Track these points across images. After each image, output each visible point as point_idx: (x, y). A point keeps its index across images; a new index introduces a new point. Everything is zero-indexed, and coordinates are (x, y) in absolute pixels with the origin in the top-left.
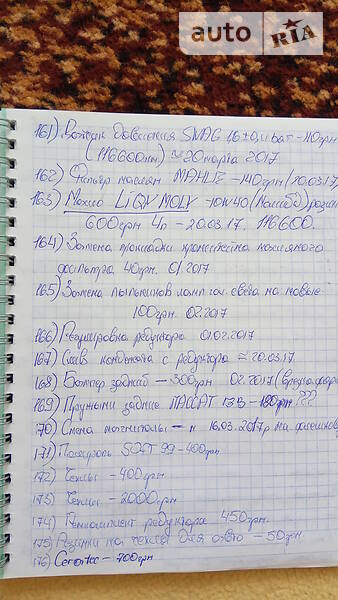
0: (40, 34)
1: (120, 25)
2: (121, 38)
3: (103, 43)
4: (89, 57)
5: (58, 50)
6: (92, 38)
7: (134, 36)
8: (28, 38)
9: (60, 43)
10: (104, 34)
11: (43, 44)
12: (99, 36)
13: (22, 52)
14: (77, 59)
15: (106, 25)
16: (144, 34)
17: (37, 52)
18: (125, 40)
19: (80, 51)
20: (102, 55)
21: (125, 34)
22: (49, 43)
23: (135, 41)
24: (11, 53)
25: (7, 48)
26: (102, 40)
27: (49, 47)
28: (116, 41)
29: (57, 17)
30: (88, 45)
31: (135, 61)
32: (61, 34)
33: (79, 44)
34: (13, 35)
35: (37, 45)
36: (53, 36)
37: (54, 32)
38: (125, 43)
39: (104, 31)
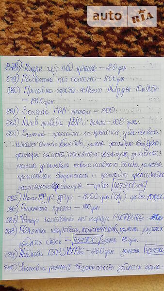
0: (106, 38)
1: (144, 34)
2: (144, 41)
3: (136, 43)
4: (129, 49)
5: (115, 46)
6: (131, 41)
7: (150, 39)
8: (101, 40)
9: (116, 43)
10: (136, 38)
11: (108, 43)
12: (134, 39)
13: (98, 47)
14: (124, 51)
15: (137, 34)
16: (155, 38)
17: (105, 47)
18: (147, 42)
19: (125, 47)
20: (135, 49)
21: (146, 38)
22: (110, 42)
23: (151, 42)
24: (93, 48)
25: (91, 45)
26: (135, 42)
27: (111, 44)
28: (142, 42)
29: (115, 30)
30: (129, 44)
31: (151, 52)
32: (116, 38)
33: (124, 43)
34: (94, 39)
35: (105, 44)
36: (112, 39)
37: (113, 37)
38: (146, 43)
39: (137, 37)
